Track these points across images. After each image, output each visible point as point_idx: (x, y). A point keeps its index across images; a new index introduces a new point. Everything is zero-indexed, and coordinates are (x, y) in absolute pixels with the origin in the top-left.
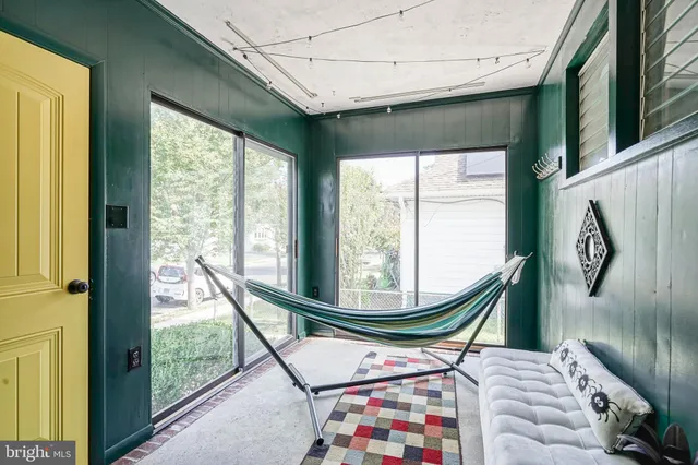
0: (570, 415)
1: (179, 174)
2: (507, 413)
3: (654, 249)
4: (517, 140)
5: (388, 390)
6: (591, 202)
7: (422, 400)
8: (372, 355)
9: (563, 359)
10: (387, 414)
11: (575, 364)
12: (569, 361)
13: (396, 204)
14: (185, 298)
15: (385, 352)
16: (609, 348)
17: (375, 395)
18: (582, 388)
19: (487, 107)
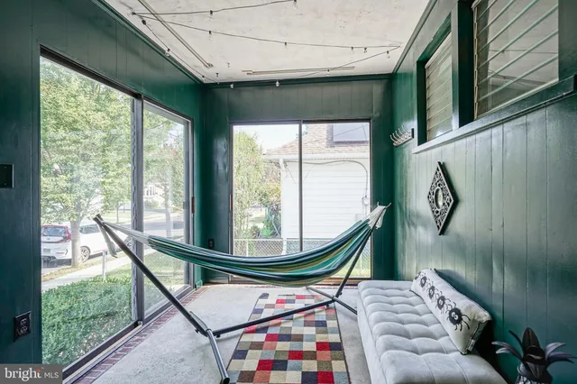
0: (433, 328)
1: (61, 133)
2: (387, 333)
3: (490, 198)
4: (378, 115)
5: (282, 325)
6: (439, 163)
7: (311, 331)
8: (265, 296)
9: (423, 285)
10: (283, 346)
11: (433, 288)
12: (427, 286)
13: (277, 164)
14: (69, 256)
15: (276, 292)
16: (454, 273)
17: (271, 331)
18: (440, 307)
19: (356, 87)
